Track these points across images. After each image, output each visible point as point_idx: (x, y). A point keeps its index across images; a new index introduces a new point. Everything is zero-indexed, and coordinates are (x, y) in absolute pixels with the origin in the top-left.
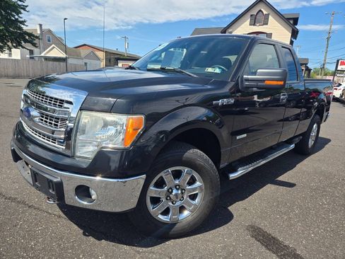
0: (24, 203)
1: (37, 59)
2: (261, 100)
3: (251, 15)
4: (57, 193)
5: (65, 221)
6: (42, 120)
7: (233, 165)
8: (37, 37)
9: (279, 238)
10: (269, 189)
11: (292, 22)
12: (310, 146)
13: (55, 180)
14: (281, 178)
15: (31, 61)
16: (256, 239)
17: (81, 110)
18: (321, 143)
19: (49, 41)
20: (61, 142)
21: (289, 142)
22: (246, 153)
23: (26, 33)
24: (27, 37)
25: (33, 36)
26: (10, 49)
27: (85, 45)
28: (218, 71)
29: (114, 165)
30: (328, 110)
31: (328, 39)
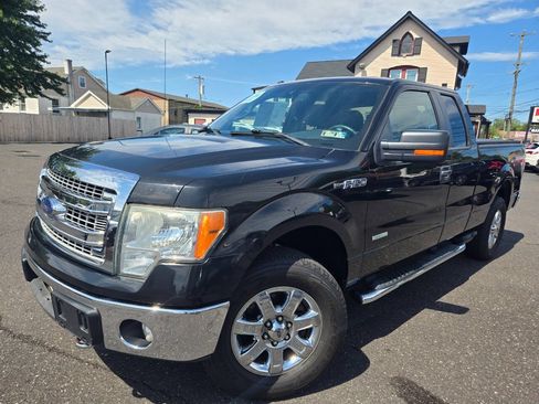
0: (41, 344)
1: (63, 112)
3: (394, 41)
4: (92, 331)
5: (106, 373)
6: (69, 217)
7: (368, 280)
8: (64, 80)
9: (442, 397)
10: (426, 316)
11: (458, 50)
12: (490, 246)
13: (89, 312)
14: (444, 299)
15: (54, 117)
16: (406, 400)
17: (128, 202)
18: (509, 240)
19: (83, 85)
20: (98, 252)
21: (456, 241)
23: (48, 74)
24: (49, 81)
25: (58, 78)
26: (22, 99)
27: (137, 90)
28: (340, 135)
29: (180, 284)
31: (516, 74)
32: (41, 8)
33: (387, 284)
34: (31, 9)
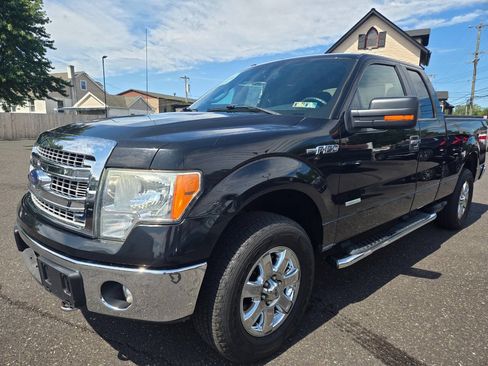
0: (35, 309)
1: (68, 112)
2: (378, 150)
3: (360, 36)
4: (74, 294)
5: (93, 337)
6: (54, 187)
7: (343, 245)
8: (68, 84)
9: (419, 359)
10: (401, 281)
11: (420, 42)
12: (459, 216)
13: (71, 275)
14: (417, 266)
15: (61, 115)
16: (383, 361)
17: (106, 167)
18: (475, 212)
19: (84, 87)
20: (80, 218)
21: (427, 210)
22: (361, 228)
23: (53, 79)
24: (54, 84)
25: (63, 82)
26: (32, 101)
27: (132, 91)
29: (158, 250)
30: (483, 161)
31: (475, 62)
32: (47, 21)
33: (362, 249)
34: (38, 22)
